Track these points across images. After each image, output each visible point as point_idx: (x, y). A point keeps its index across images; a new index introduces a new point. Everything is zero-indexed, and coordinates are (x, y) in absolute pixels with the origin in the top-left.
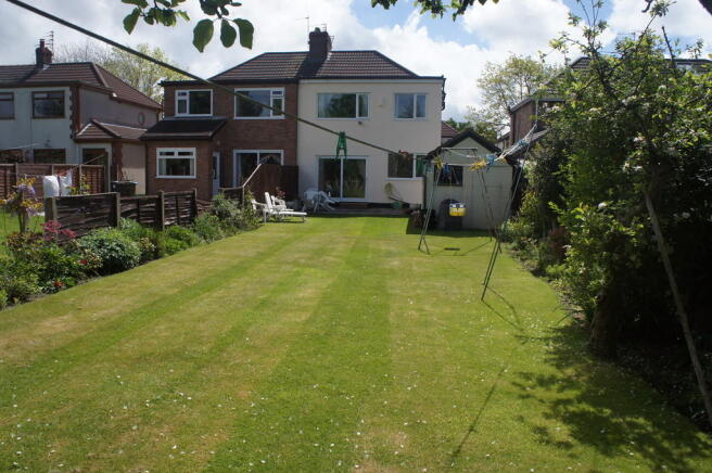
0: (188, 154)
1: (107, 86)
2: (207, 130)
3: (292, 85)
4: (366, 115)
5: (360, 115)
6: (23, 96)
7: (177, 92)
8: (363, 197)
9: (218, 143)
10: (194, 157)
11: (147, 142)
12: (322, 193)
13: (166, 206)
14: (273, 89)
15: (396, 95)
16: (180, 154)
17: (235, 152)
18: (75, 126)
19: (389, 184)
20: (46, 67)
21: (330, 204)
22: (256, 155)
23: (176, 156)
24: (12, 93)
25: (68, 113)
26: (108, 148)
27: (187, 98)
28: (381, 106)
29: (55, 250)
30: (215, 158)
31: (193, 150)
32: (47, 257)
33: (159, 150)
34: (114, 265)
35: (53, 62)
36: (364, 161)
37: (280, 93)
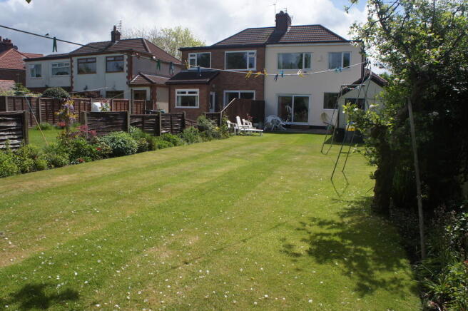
0: (194, 93)
1: (150, 52)
2: (207, 78)
3: (262, 48)
4: (310, 67)
5: (306, 67)
6: (101, 59)
7: (189, 54)
8: (307, 122)
9: (214, 86)
10: (198, 95)
11: (170, 86)
12: (279, 119)
13: (163, 121)
14: (248, 51)
15: (330, 53)
16: (190, 93)
17: (225, 91)
18: (130, 77)
19: (324, 113)
20: (117, 42)
21: (283, 126)
22: (238, 93)
23: (187, 94)
24: (95, 58)
25: (126, 69)
26: (148, 90)
27: (195, 58)
28: (319, 61)
29: (83, 142)
30: (212, 96)
31: (197, 90)
32: (78, 145)
33: (177, 90)
34: (119, 152)
35: (121, 39)
36: (308, 98)
37: (253, 53)
